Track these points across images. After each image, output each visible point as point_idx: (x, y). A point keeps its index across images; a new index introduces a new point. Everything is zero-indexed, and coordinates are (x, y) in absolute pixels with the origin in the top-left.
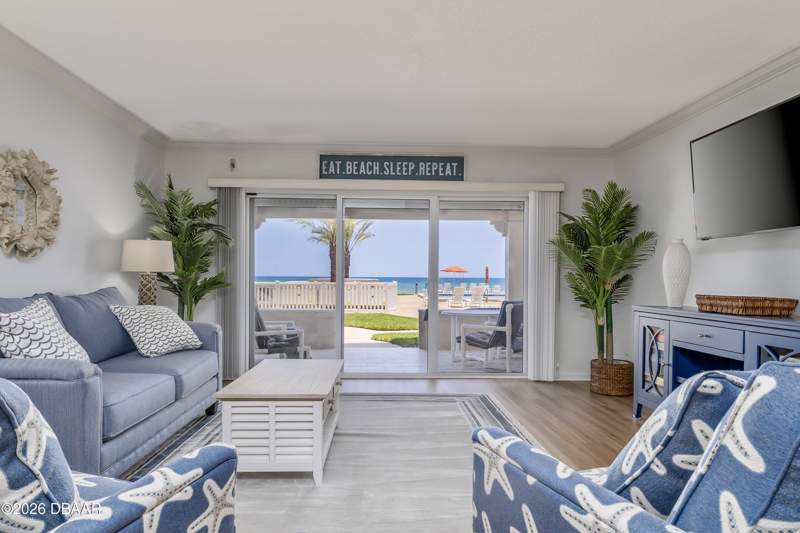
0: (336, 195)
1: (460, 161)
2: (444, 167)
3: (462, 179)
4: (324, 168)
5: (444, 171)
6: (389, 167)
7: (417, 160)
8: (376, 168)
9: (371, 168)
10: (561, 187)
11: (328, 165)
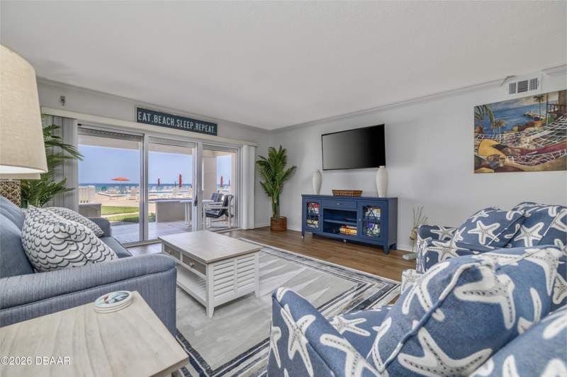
0: (144, 134)
1: (215, 126)
2: (208, 127)
3: (216, 135)
4: (139, 116)
5: (208, 130)
6: (180, 122)
7: (195, 121)
8: (172, 122)
9: (169, 121)
10: (256, 145)
11: (142, 115)
